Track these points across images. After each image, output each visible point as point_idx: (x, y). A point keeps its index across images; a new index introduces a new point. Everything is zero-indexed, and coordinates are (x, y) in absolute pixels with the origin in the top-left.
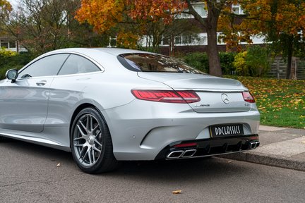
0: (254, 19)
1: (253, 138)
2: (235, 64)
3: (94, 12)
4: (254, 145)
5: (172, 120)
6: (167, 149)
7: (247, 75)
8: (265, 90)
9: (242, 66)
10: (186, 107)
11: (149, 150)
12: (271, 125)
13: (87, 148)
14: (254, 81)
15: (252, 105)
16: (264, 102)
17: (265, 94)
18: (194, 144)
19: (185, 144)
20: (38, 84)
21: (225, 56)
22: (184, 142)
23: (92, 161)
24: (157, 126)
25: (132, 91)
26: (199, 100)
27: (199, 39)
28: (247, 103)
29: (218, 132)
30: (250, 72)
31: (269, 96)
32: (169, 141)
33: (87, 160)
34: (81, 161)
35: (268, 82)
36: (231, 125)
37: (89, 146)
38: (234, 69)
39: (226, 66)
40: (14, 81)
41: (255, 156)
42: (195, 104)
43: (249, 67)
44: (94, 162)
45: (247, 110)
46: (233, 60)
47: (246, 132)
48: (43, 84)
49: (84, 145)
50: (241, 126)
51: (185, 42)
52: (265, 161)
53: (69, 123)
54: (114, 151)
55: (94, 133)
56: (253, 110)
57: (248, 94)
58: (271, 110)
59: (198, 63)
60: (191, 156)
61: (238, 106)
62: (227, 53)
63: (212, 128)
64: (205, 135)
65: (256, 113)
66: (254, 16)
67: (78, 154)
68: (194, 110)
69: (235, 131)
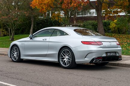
0: (120, 5)
1: (119, 57)
2: (111, 27)
3: (40, 3)
4: (120, 59)
5: (95, 50)
6: (93, 59)
7: (117, 33)
8: (126, 41)
9: (114, 28)
10: (99, 46)
11: (88, 60)
12: (127, 55)
13: (65, 60)
14: (121, 36)
15: (119, 46)
16: (125, 46)
17: (126, 42)
18: (101, 58)
19: (98, 58)
20: (43, 40)
21: (105, 22)
22: (98, 57)
23: (68, 64)
24: (90, 52)
25: (82, 42)
26: (102, 44)
27: (90, 13)
28: (117, 45)
29: (109, 54)
30: (119, 31)
31: (128, 44)
32: (94, 57)
33: (65, 64)
34: (63, 65)
35: (128, 37)
36: (112, 52)
37: (66, 60)
38: (110, 29)
39: (105, 28)
40: (31, 39)
41: (121, 64)
42: (101, 45)
43: (118, 28)
44: (68, 65)
45: (117, 47)
46: (109, 24)
47: (117, 55)
48: (46, 40)
49: (64, 60)
50: (115, 52)
51: (82, 14)
52: (124, 66)
53: (58, 52)
54: (76, 61)
55: (68, 56)
56: (119, 47)
57: (118, 43)
58: (128, 49)
59: (91, 27)
60: (100, 62)
61: (114, 46)
62: (106, 21)
63: (107, 53)
64: (104, 55)
65: (120, 48)
66: (120, 4)
67: (62, 63)
68: (101, 47)
69: (114, 54)
